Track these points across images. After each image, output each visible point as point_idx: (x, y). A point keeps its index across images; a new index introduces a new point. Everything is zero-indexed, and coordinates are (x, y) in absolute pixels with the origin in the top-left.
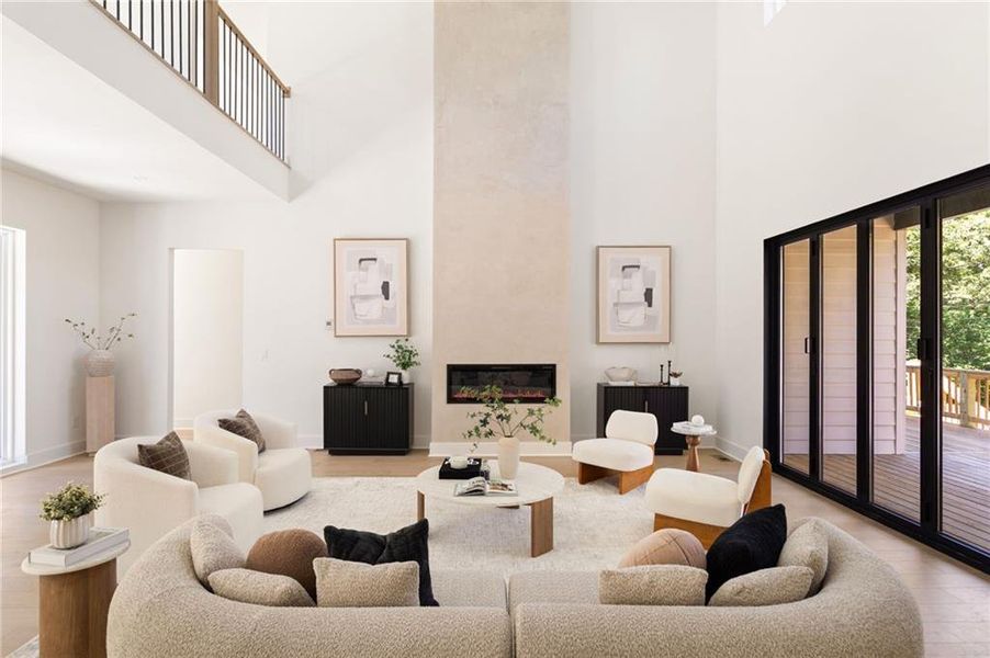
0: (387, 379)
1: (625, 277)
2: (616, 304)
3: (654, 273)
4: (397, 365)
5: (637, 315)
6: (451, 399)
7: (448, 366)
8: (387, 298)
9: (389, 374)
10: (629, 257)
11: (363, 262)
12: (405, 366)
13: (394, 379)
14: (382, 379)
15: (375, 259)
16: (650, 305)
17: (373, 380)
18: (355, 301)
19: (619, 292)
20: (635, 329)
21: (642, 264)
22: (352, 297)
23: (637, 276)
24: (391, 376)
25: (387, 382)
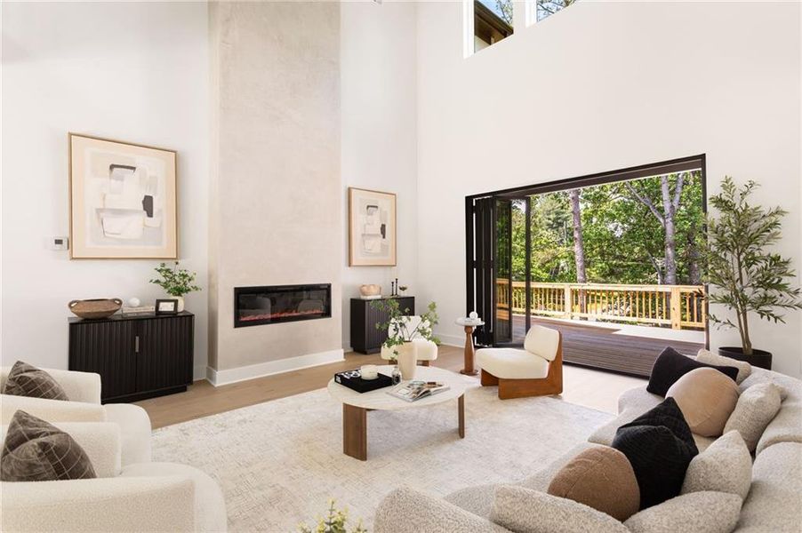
0: (157, 307)
1: (368, 214)
2: (363, 235)
3: (386, 212)
4: (169, 292)
5: (376, 244)
6: (238, 323)
7: (236, 289)
8: (150, 214)
9: (158, 302)
10: (372, 198)
11: (115, 170)
12: (179, 291)
13: (167, 307)
14: (152, 309)
15: (133, 168)
16: (384, 237)
17: (142, 310)
18: (102, 215)
19: (365, 226)
20: (376, 255)
21: (379, 205)
22: (99, 211)
23: (376, 213)
24: (162, 304)
25: (158, 312)
